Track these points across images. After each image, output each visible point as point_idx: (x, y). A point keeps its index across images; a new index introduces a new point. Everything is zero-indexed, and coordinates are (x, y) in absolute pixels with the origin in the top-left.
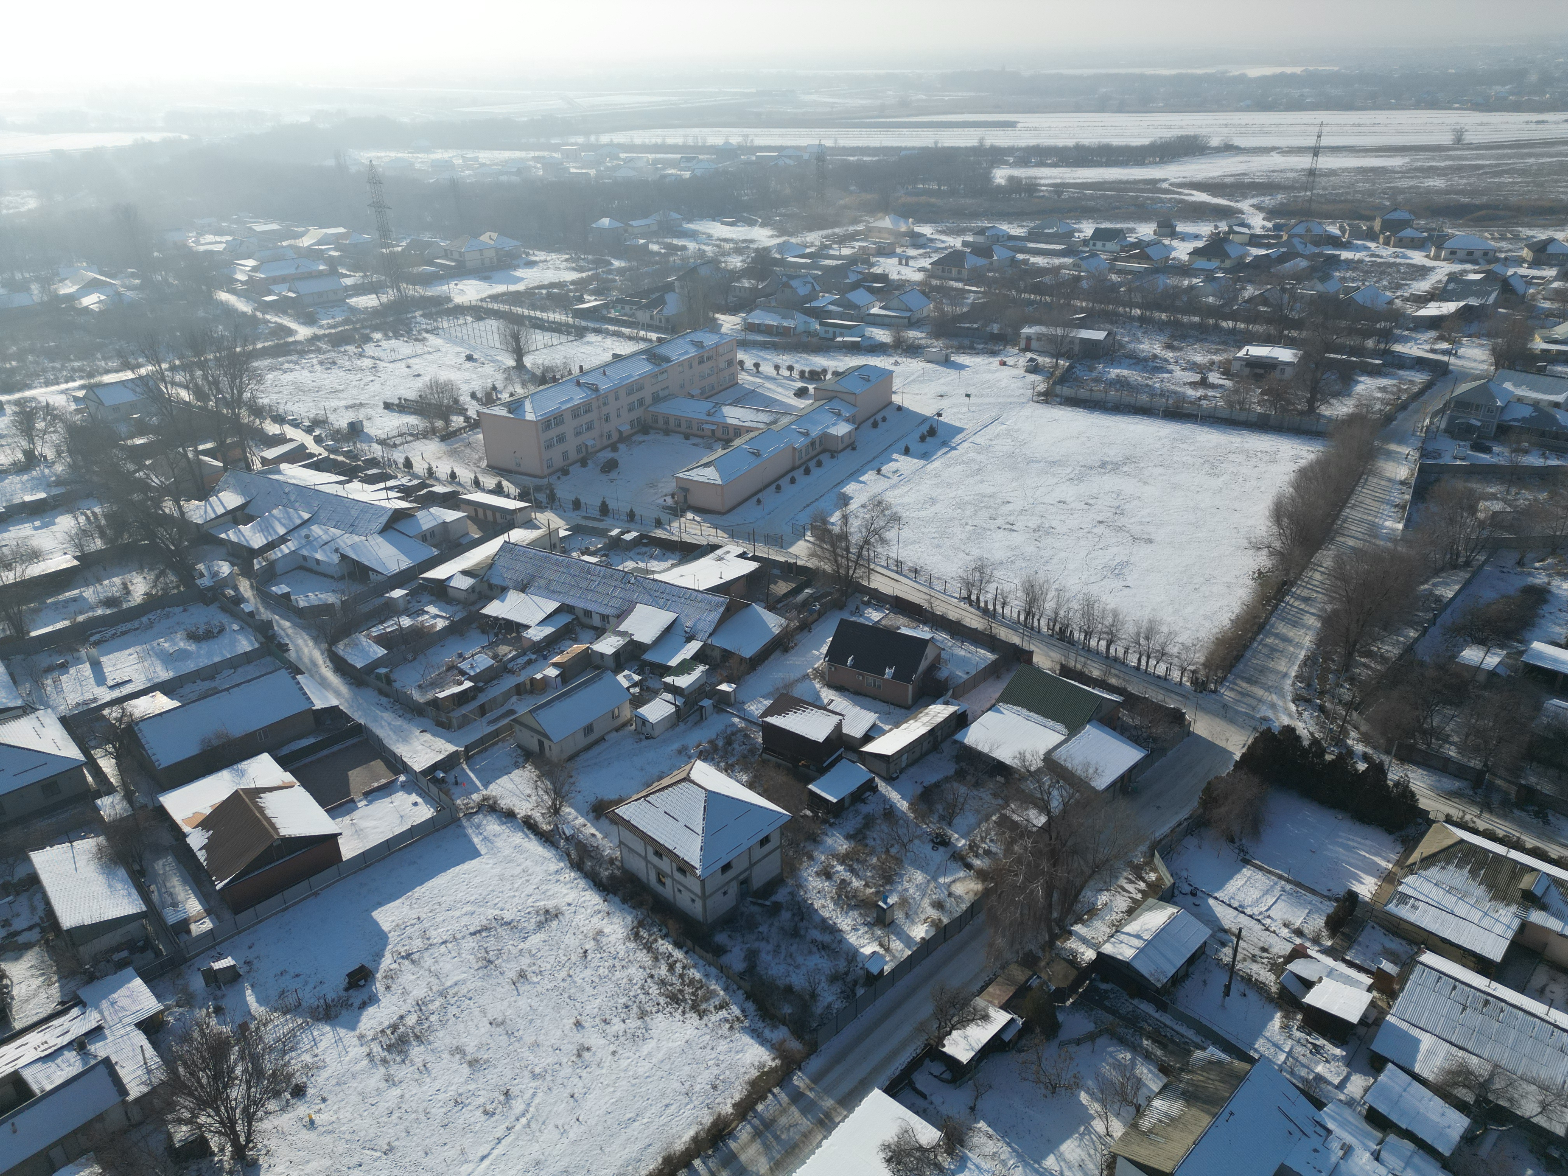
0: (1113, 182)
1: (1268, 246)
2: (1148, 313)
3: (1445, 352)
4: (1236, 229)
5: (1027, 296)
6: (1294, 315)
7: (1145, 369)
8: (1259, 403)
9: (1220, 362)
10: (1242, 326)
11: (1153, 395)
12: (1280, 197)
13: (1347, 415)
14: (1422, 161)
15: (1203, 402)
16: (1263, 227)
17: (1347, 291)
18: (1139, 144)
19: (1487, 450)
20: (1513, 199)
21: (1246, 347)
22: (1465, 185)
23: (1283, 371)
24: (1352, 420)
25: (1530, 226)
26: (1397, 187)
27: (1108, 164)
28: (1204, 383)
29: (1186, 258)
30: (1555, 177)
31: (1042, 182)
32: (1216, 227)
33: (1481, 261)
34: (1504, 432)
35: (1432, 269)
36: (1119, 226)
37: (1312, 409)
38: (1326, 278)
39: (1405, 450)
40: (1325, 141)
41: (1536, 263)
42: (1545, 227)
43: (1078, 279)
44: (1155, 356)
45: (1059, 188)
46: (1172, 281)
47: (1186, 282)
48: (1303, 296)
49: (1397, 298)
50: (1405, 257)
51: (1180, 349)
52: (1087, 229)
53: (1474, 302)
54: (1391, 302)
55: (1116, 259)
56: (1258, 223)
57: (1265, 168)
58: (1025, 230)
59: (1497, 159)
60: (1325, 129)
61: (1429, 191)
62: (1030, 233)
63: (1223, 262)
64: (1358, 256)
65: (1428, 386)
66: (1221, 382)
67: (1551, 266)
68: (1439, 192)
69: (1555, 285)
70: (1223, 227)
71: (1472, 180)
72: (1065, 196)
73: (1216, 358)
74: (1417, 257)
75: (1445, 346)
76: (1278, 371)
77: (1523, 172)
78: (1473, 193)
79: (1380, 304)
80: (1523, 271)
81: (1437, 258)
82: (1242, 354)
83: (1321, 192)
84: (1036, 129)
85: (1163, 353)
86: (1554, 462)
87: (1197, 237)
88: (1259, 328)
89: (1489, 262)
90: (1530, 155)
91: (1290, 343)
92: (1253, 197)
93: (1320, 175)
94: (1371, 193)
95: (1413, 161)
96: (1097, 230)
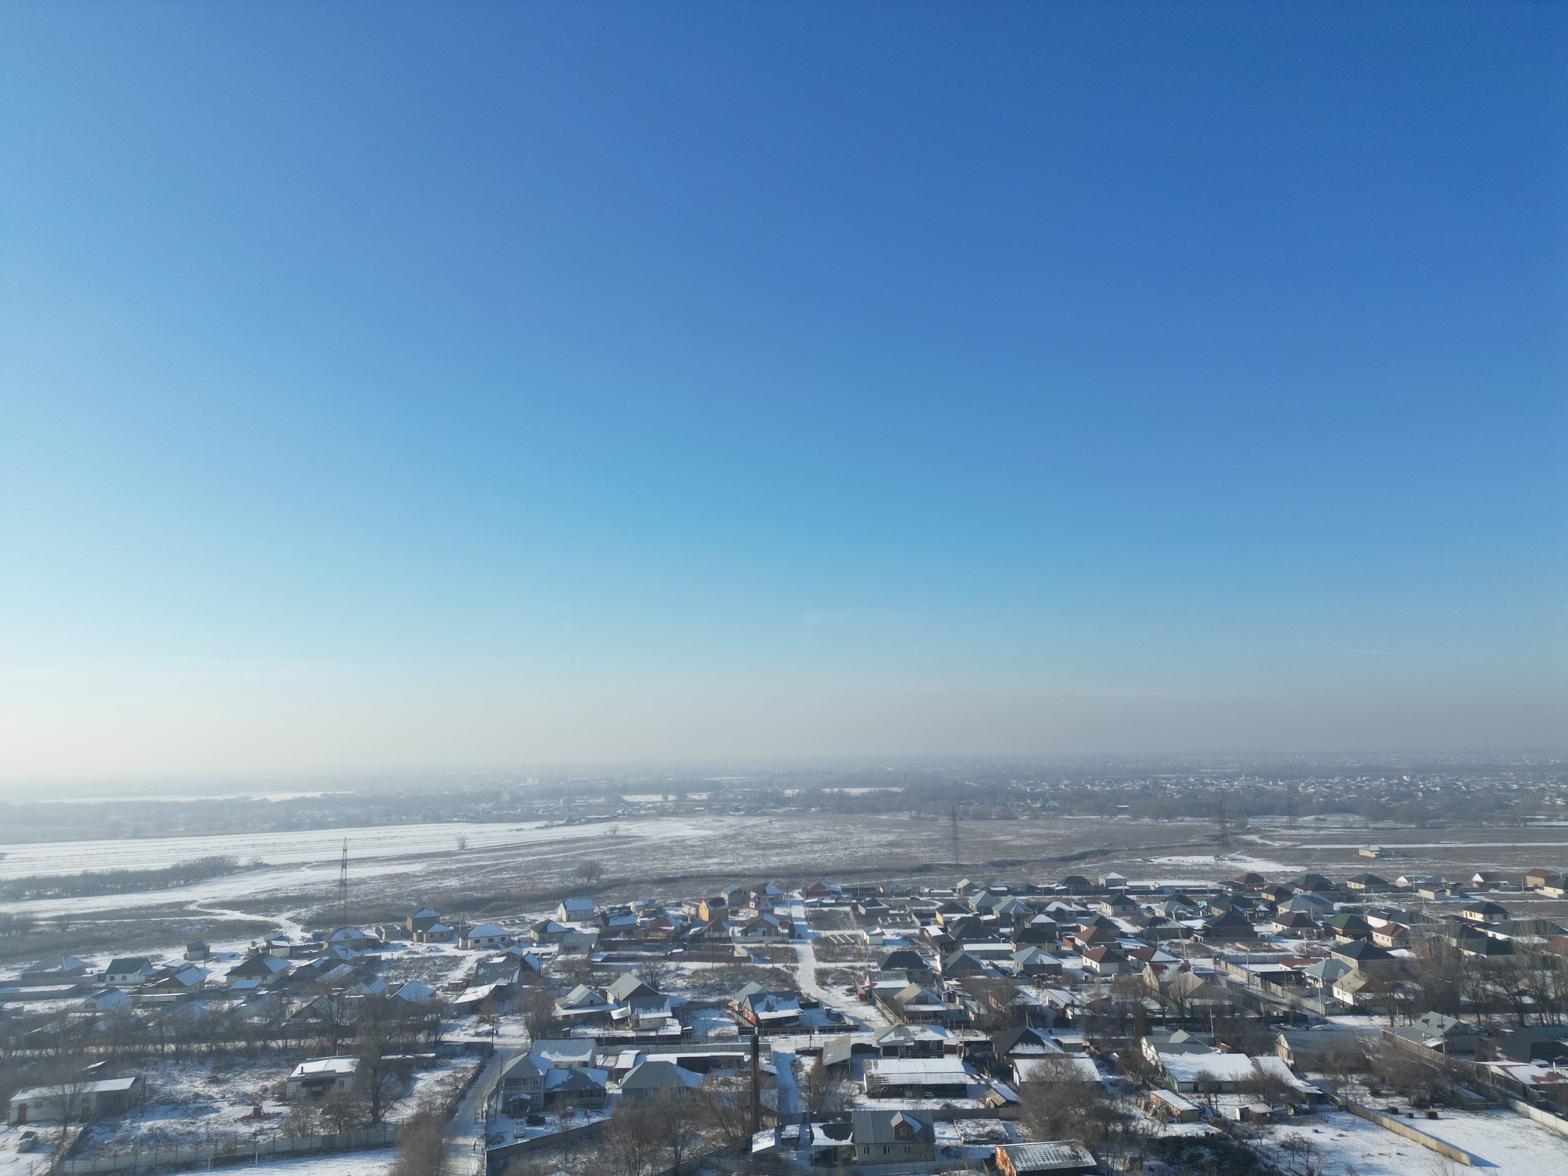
0: (131, 909)
1: (310, 956)
2: (184, 1047)
3: (489, 1034)
4: (275, 943)
5: (19, 1053)
6: (345, 1022)
7: (185, 1114)
8: (321, 1125)
9: (274, 1087)
10: (294, 1043)
11: (198, 1143)
12: (316, 908)
13: (413, 1117)
14: (437, 865)
15: (260, 1138)
16: (303, 939)
17: (393, 989)
18: (160, 868)
19: (541, 1122)
20: (514, 891)
21: (301, 1065)
22: (474, 882)
23: (342, 1084)
24: (419, 1120)
25: (531, 911)
26: (421, 890)
27: (124, 891)
28: (258, 1115)
29: (224, 979)
30: (539, 871)
31: (41, 916)
32: (254, 944)
33: (500, 945)
34: (551, 1099)
35: (463, 958)
36: (142, 954)
37: (377, 1118)
38: (370, 979)
39: (471, 1141)
40: (351, 855)
41: (542, 942)
42: (541, 911)
43: (93, 1021)
44: (197, 1096)
45: (63, 921)
46: (210, 1006)
47: (226, 1006)
48: (351, 1001)
49: (438, 989)
50: (438, 950)
51: (226, 1081)
52: (102, 962)
53: (502, 982)
54: (433, 994)
55: (140, 992)
56: (297, 935)
57: (297, 882)
58: (16, 973)
59: (494, 860)
60: (350, 844)
61: (447, 890)
62: (24, 976)
63: (264, 978)
64: (396, 955)
65: (480, 1069)
66: (278, 1110)
67: (554, 943)
68: (456, 890)
69: (560, 958)
70: (261, 943)
71: (479, 878)
72: (72, 928)
73: (269, 1084)
74: (449, 949)
75: (487, 1027)
76: (336, 1086)
77: (516, 869)
78: (483, 888)
79: (425, 999)
80: (534, 950)
81: (465, 947)
82: (296, 1073)
83: (353, 899)
84: (30, 859)
85: (207, 1089)
86: (596, 1119)
87: (233, 956)
88: (310, 1042)
89: (507, 946)
90: (518, 855)
91: (346, 1052)
92: (288, 910)
93: (351, 885)
94: (399, 897)
95: (429, 866)
96: (114, 961)
